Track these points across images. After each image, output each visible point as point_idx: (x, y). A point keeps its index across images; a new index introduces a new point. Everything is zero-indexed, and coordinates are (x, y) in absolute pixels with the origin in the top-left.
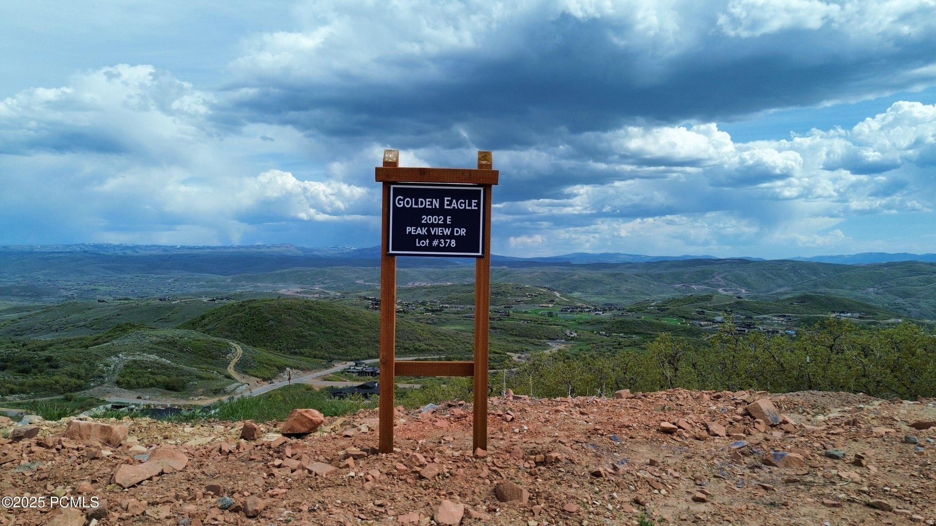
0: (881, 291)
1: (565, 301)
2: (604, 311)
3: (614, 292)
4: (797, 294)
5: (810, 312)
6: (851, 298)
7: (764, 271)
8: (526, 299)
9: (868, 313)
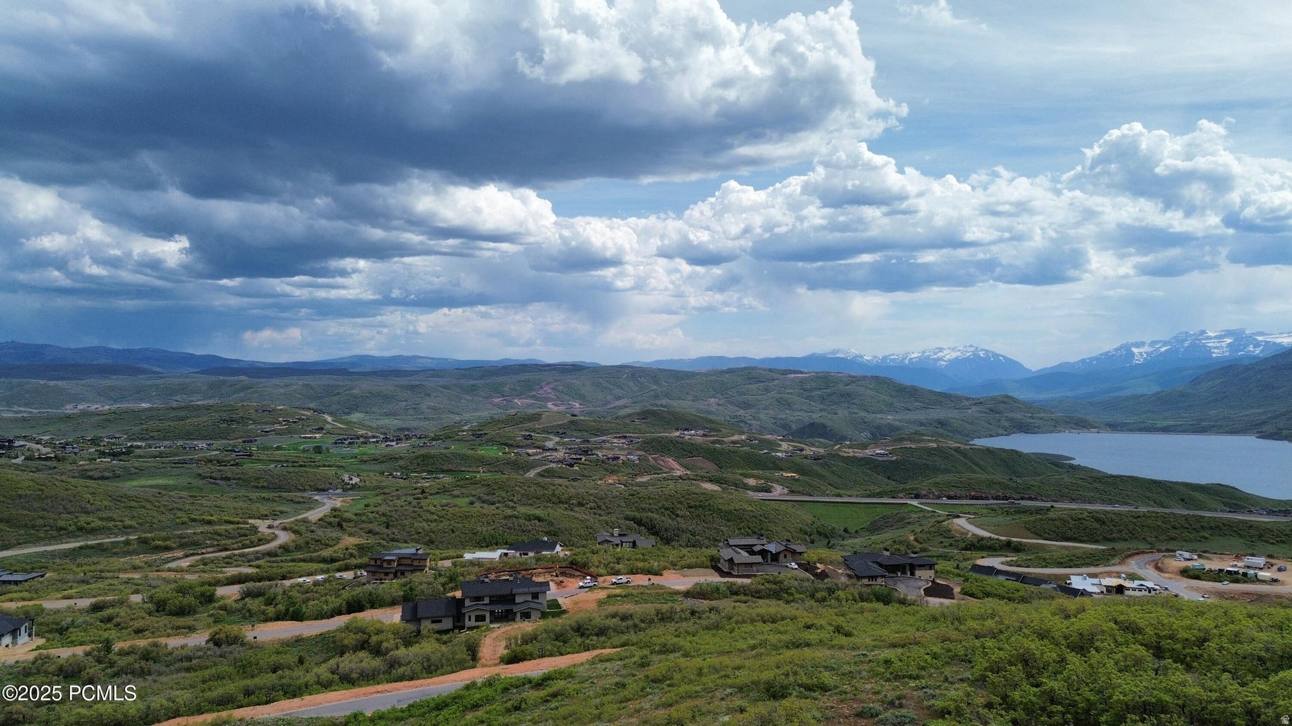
0: (722, 402)
1: (340, 428)
2: (399, 440)
3: (411, 412)
4: (637, 408)
5: (653, 431)
6: (692, 411)
7: (601, 380)
8: (277, 427)
9: (712, 430)
